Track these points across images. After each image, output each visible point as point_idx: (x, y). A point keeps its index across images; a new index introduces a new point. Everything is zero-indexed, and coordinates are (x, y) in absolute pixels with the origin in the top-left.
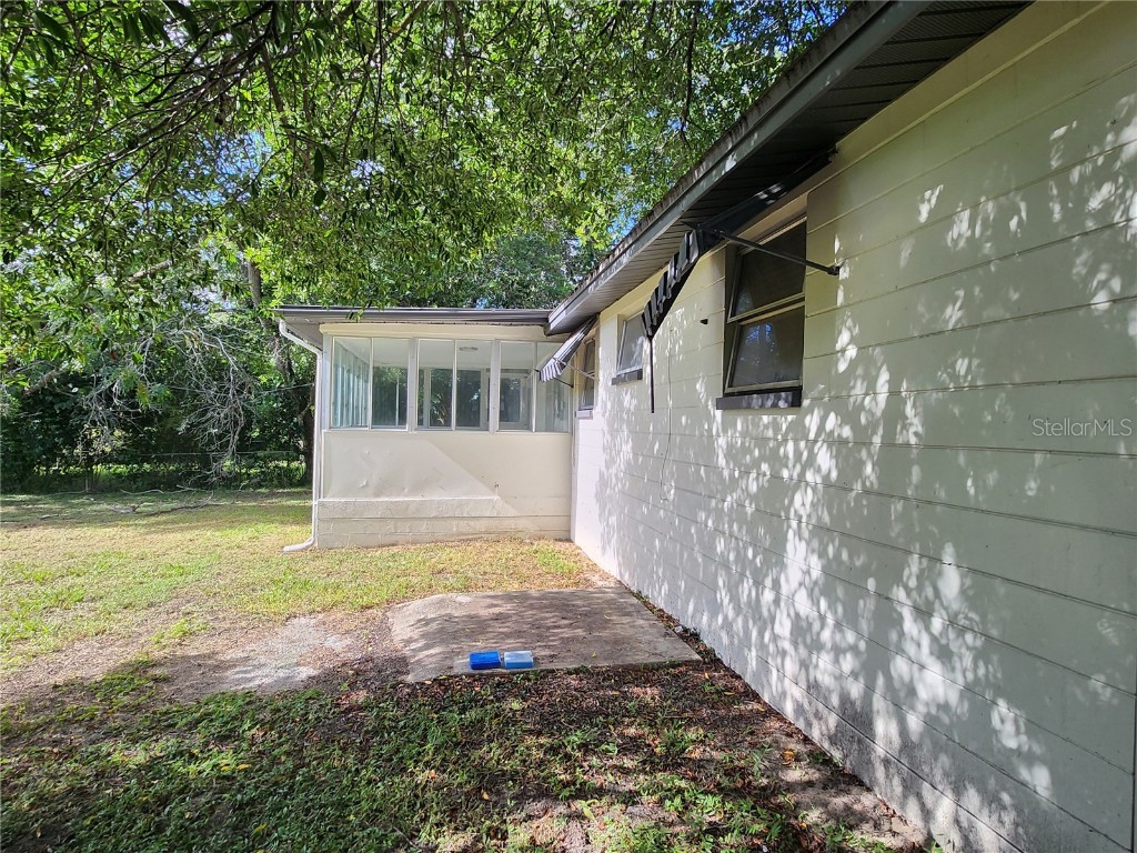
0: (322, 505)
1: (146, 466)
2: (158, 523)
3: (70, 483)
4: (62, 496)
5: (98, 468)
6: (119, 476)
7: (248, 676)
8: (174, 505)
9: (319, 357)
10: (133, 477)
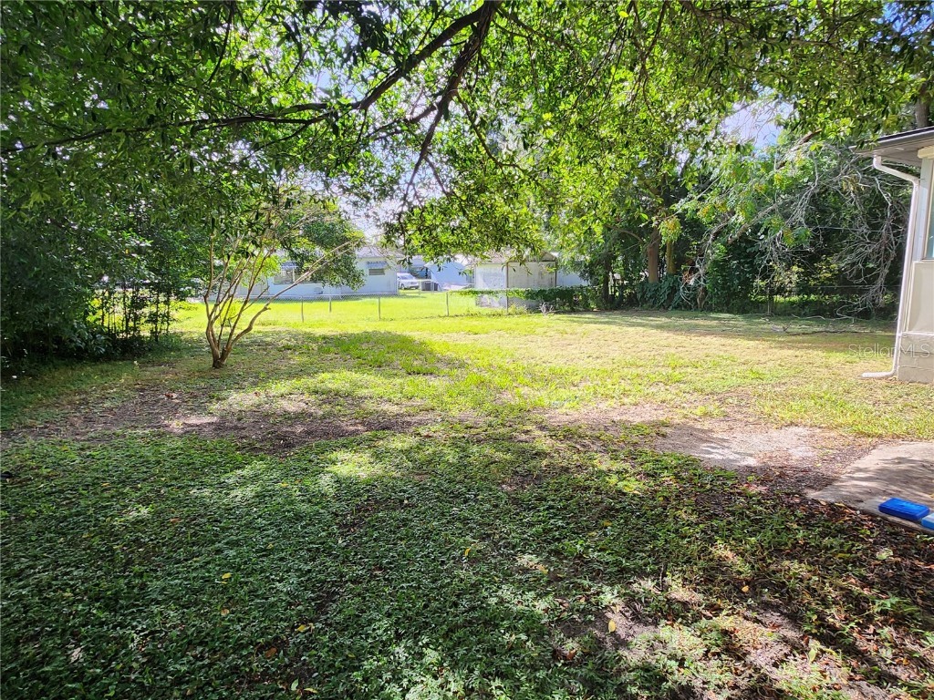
0: (907, 337)
1: (812, 297)
2: (796, 342)
3: (758, 307)
4: (749, 317)
5: (778, 298)
6: (793, 303)
7: (712, 450)
8: (816, 329)
9: (915, 185)
10: (804, 304)
